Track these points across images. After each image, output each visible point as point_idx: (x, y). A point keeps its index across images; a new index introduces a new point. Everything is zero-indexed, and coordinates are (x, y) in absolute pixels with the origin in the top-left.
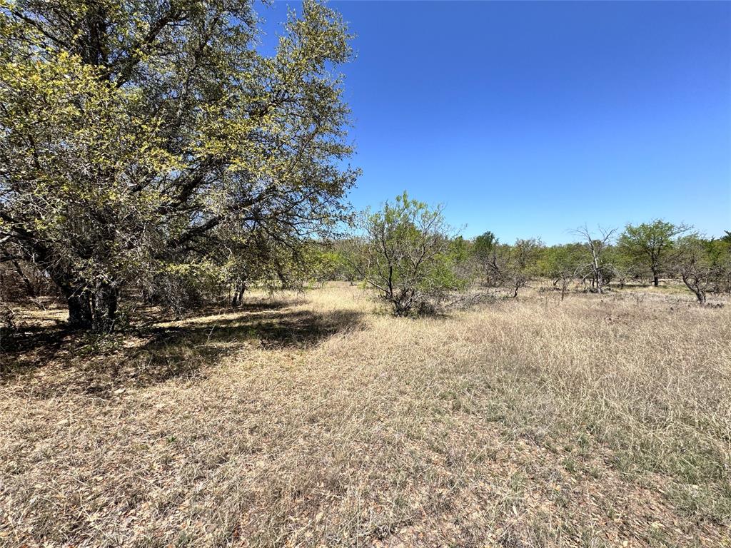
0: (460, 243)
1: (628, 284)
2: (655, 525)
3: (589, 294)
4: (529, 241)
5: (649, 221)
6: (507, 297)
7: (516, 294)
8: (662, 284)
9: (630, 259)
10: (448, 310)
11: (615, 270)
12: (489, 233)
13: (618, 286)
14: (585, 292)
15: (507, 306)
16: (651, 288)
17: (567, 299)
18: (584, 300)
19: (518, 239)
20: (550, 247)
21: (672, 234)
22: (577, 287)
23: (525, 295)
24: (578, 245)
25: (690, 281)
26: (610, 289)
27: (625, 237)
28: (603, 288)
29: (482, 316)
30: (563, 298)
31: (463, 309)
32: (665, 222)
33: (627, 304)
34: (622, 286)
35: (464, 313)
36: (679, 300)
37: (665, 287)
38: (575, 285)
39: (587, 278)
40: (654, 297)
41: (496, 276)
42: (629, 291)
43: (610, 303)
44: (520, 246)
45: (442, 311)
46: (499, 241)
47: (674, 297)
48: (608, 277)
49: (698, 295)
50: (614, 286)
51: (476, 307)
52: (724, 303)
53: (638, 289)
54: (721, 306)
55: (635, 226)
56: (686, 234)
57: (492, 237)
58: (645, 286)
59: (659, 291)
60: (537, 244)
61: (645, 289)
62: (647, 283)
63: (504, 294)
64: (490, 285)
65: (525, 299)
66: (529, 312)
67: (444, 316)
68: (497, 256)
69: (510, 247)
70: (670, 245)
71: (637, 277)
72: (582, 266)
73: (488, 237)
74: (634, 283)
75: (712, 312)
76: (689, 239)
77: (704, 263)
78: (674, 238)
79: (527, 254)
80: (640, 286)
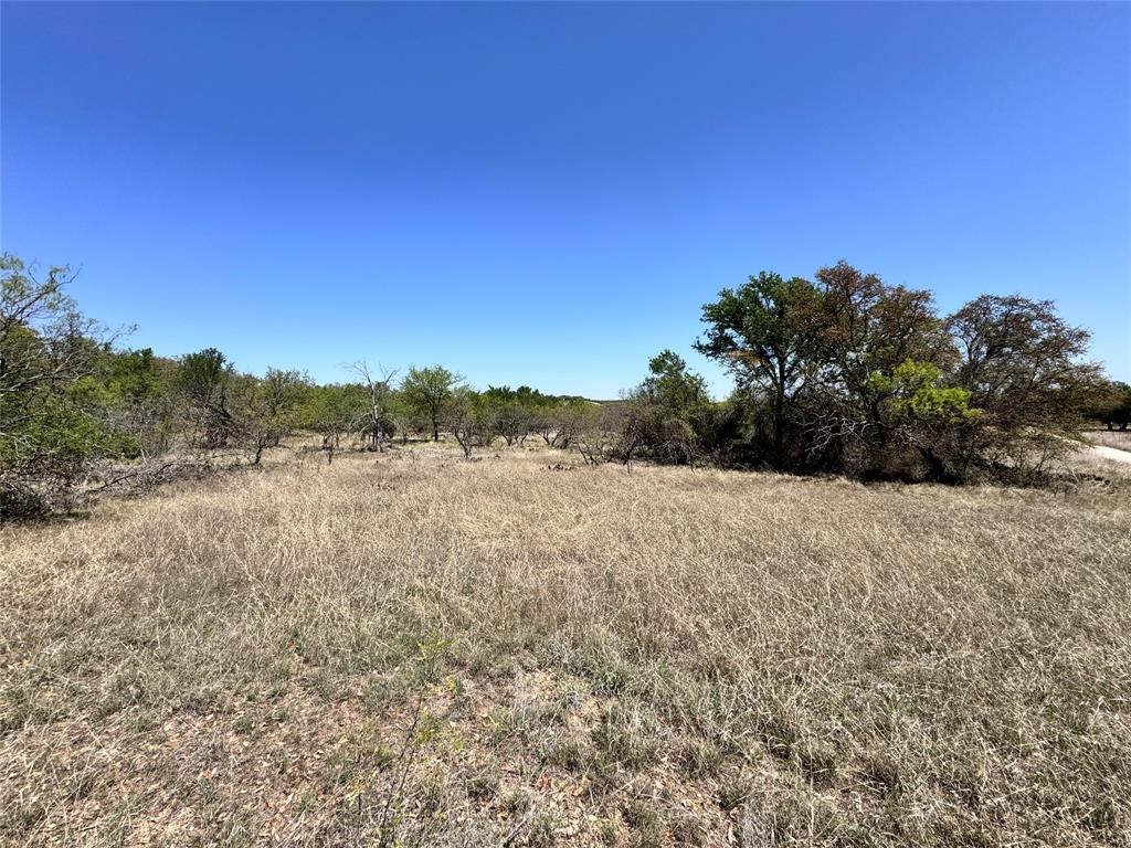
0: (144, 363)
1: (412, 438)
2: (336, 747)
3: (367, 453)
4: (289, 374)
5: (432, 368)
6: (237, 465)
7: (258, 460)
8: (442, 438)
9: (412, 408)
10: (87, 501)
11: (395, 422)
12: (214, 351)
13: (400, 442)
14: (362, 450)
15: (234, 481)
16: (432, 443)
17: (337, 462)
18: (357, 462)
19: (270, 368)
20: (322, 385)
21: (450, 383)
22: (354, 444)
23: (274, 459)
24: (359, 386)
25: (461, 435)
26: (390, 447)
27: (409, 382)
28: (384, 445)
29: (173, 505)
30: (330, 461)
31: (130, 495)
32: (445, 369)
33: (401, 465)
34: (405, 441)
35: (131, 503)
36: (451, 456)
37: (443, 442)
38: (350, 443)
39: (365, 432)
40: (430, 452)
41: (223, 429)
42: (410, 447)
43: (385, 463)
44: (274, 380)
45: (68, 505)
46: (235, 367)
47: (448, 452)
48: (390, 430)
49: (466, 450)
50: (396, 442)
51: (163, 488)
52: (483, 456)
53: (420, 445)
54: (480, 459)
55: (419, 369)
56: (460, 385)
57: (220, 359)
58: (426, 441)
59: (437, 445)
60: (301, 379)
61: (426, 445)
62: (429, 438)
63: (231, 460)
64: (210, 445)
65: (273, 467)
66: (271, 486)
67: (71, 515)
68: (227, 392)
69: (256, 380)
70: (448, 395)
71: (420, 431)
72: (359, 415)
73: (212, 359)
74: (416, 438)
75: (472, 466)
76: (462, 390)
77: (471, 415)
78: (451, 388)
79: (285, 394)
80: (422, 441)
